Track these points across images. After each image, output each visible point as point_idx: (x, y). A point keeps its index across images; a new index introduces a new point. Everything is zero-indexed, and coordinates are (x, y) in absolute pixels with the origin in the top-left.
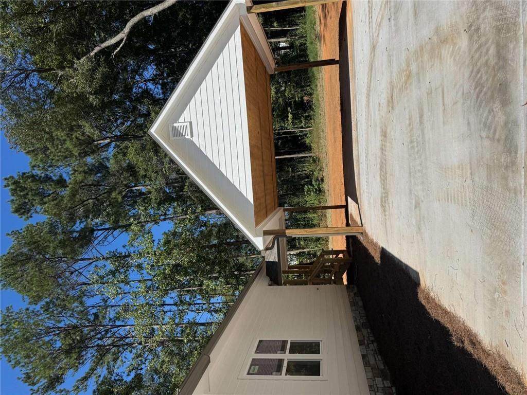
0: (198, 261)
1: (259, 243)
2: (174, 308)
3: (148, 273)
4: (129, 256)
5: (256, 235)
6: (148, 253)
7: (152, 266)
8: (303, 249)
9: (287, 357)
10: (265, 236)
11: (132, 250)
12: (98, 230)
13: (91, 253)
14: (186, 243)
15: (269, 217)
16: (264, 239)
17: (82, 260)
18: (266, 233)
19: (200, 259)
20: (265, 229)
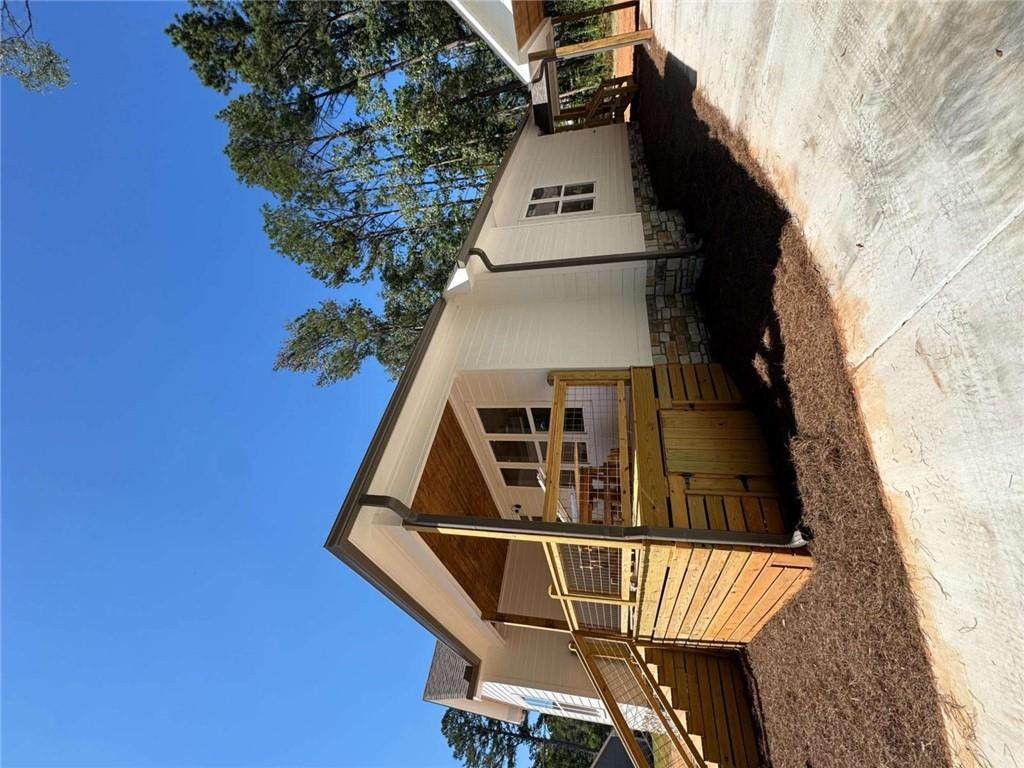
0: (450, 123)
1: (524, 72)
2: (436, 187)
3: (396, 146)
4: (367, 127)
5: (520, 63)
6: (389, 120)
7: (399, 136)
8: (580, 87)
9: (562, 199)
10: (532, 62)
11: (368, 118)
12: (317, 97)
13: (322, 129)
14: (431, 100)
15: (534, 33)
16: (530, 65)
17: (317, 139)
18: (533, 57)
19: (453, 120)
20: (530, 51)
